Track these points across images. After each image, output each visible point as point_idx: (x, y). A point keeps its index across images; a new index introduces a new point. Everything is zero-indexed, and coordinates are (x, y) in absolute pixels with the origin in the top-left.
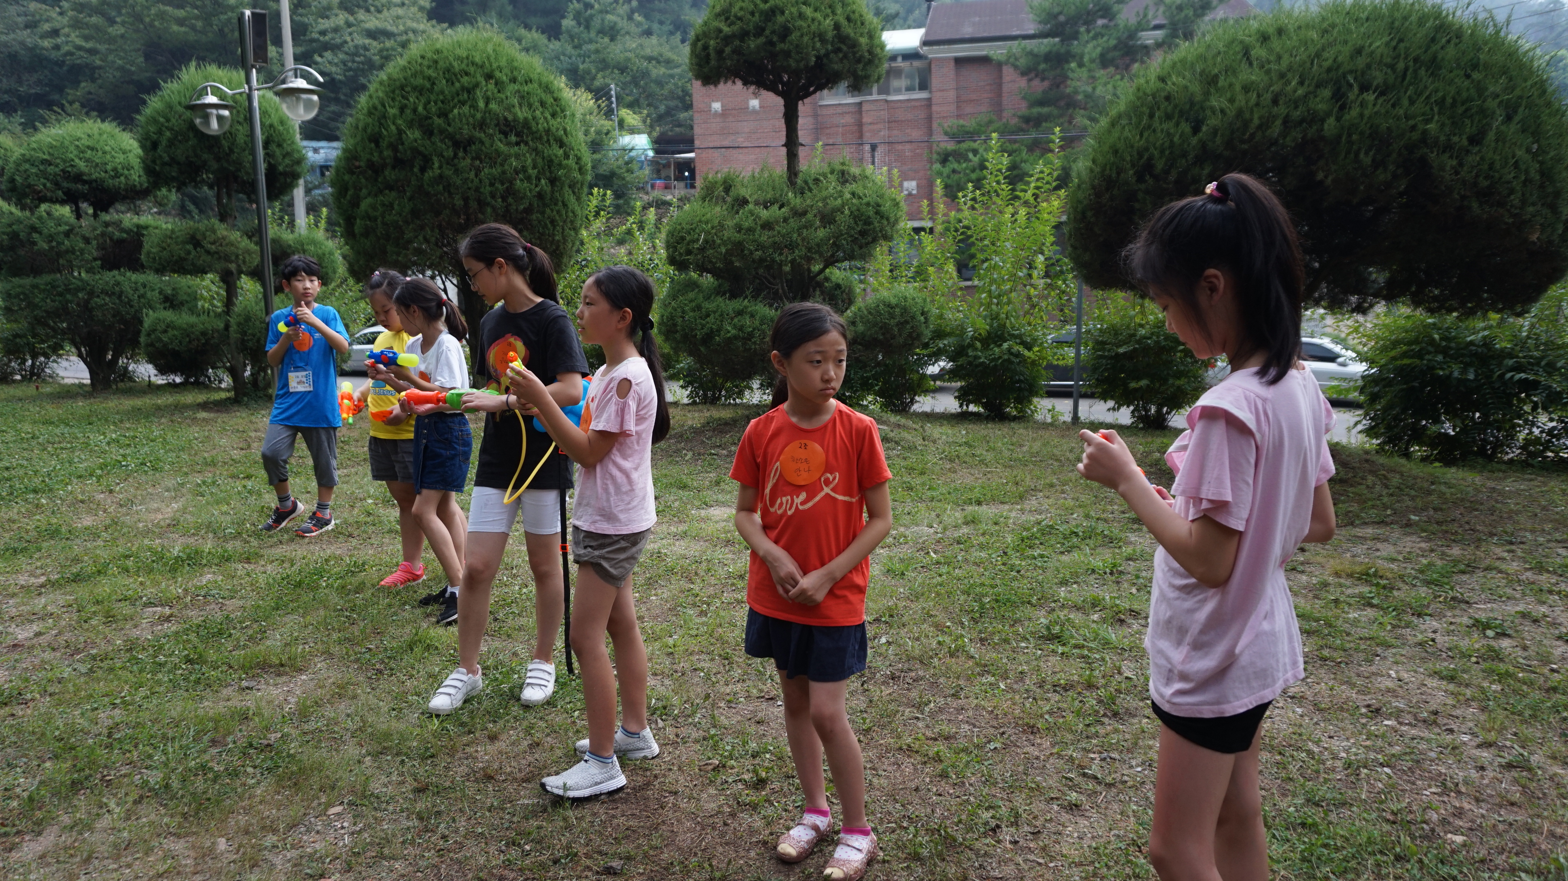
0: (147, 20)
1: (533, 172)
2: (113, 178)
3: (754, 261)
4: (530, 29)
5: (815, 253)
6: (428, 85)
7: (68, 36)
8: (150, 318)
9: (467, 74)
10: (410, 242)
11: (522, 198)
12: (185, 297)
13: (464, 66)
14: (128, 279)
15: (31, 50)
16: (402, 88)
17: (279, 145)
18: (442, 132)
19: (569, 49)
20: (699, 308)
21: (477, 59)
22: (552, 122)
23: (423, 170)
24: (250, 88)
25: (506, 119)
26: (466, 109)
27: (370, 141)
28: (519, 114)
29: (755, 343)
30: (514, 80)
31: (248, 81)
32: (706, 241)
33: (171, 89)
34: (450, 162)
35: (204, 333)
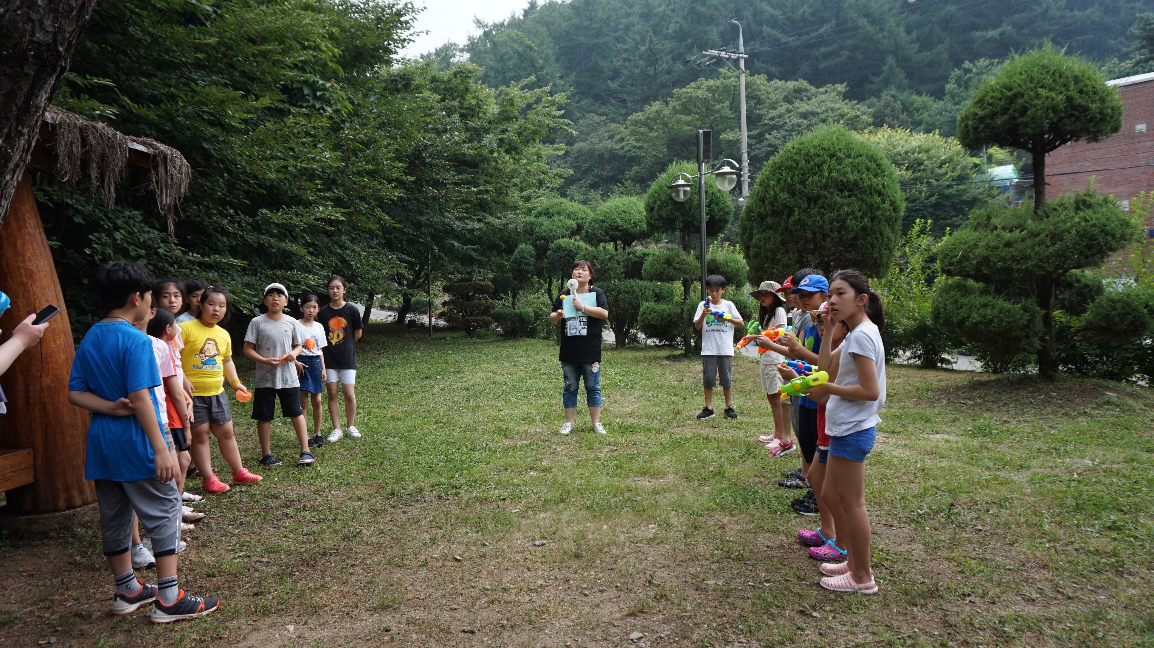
0: (670, 125)
1: (859, 214)
2: (634, 227)
3: (997, 269)
4: (921, 95)
5: (1045, 263)
6: (795, 165)
7: (628, 140)
8: (644, 306)
9: (818, 156)
10: (780, 260)
11: (851, 231)
12: (666, 294)
13: (816, 151)
14: (636, 284)
15: (610, 151)
16: (780, 168)
17: (717, 204)
18: (801, 193)
19: (950, 106)
20: (956, 302)
21: (826, 146)
22: (874, 180)
23: (789, 216)
24: (701, 174)
25: (842, 181)
26: (816, 178)
27: (760, 201)
28: (851, 177)
29: (994, 327)
30: (849, 156)
31: (700, 170)
32: (963, 256)
33: (663, 178)
34: (805, 211)
35: (669, 315)
